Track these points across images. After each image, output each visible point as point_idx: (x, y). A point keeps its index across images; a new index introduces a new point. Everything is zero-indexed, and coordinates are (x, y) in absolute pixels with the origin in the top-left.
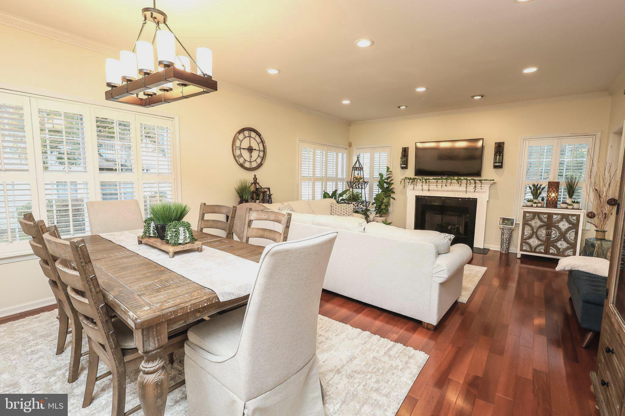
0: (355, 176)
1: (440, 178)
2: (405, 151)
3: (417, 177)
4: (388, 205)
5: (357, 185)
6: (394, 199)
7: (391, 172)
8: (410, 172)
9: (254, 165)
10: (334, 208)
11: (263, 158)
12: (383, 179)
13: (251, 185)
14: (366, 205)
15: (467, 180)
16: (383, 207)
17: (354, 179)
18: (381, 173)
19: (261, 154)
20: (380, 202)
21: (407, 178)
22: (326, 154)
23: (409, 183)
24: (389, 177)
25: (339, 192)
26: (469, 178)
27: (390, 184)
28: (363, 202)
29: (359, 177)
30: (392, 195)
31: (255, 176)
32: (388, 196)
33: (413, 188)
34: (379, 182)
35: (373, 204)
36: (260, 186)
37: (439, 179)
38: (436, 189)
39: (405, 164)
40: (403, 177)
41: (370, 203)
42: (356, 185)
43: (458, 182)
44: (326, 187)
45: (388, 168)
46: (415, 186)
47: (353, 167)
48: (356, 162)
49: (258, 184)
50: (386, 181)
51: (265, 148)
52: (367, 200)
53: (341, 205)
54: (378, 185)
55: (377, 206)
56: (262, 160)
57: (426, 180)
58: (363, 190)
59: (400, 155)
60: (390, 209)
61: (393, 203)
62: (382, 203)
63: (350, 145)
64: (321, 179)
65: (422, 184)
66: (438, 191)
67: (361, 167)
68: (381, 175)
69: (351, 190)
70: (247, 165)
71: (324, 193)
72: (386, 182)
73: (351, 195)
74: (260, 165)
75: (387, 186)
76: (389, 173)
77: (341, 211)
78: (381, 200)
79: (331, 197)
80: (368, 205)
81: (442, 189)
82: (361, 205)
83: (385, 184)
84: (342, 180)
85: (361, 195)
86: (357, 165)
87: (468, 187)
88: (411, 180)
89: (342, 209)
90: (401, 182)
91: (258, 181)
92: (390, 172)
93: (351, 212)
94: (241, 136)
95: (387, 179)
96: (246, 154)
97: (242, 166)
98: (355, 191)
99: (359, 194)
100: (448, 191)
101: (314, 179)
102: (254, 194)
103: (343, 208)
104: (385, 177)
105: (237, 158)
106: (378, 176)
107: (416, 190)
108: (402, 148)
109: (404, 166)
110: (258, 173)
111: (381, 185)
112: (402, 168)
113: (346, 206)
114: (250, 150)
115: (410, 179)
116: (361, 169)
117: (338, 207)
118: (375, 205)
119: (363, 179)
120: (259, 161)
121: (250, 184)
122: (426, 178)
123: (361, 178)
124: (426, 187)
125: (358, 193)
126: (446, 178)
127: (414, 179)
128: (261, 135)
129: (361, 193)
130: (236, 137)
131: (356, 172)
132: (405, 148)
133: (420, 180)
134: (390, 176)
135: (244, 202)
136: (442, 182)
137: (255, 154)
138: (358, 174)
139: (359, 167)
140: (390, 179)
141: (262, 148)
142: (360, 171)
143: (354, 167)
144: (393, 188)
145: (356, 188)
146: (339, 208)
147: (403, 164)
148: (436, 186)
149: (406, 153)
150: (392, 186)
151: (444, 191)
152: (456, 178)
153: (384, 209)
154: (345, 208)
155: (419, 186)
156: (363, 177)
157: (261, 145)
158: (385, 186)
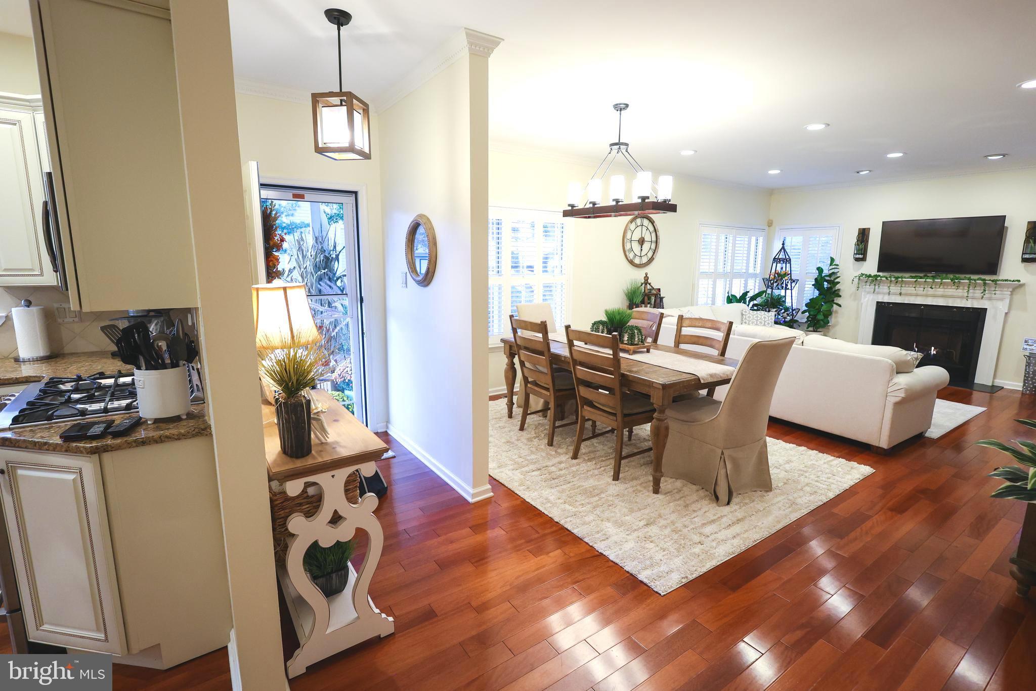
0: (777, 272)
1: (922, 275)
2: (863, 235)
3: (881, 274)
4: (828, 314)
5: (780, 284)
6: (840, 306)
7: (838, 265)
8: (871, 265)
9: (645, 260)
10: (747, 317)
11: (655, 251)
12: (823, 275)
13: (642, 285)
14: (793, 313)
15: (969, 279)
16: (820, 317)
17: (775, 276)
18: (819, 267)
19: (653, 246)
20: (817, 309)
21: (863, 275)
22: (734, 240)
23: (866, 282)
24: (833, 273)
25: (750, 294)
26: (973, 277)
27: (833, 283)
28: (787, 309)
29: (783, 273)
30: (837, 300)
31: (646, 274)
32: (829, 301)
33: (873, 290)
34: (816, 279)
35: (804, 312)
36: (651, 286)
37: (921, 278)
38: (914, 292)
39: (861, 254)
40: (858, 273)
41: (798, 311)
42: (778, 284)
43: (955, 282)
44: (731, 287)
45: (832, 260)
46: (877, 287)
47: (775, 258)
48: (781, 250)
49: (650, 284)
50: (827, 278)
51: (658, 238)
52: (794, 307)
53: (757, 314)
54: (813, 285)
55: (810, 315)
56: (654, 253)
57: (897, 278)
58: (789, 292)
59: (854, 240)
60: (832, 320)
61: (836, 312)
62: (819, 311)
63: (770, 224)
64: (724, 275)
65: (889, 285)
66: (917, 295)
67: (787, 257)
68: (820, 270)
69: (769, 291)
70: (637, 261)
71: (727, 295)
72: (827, 281)
73: (769, 299)
74: (651, 260)
75: (829, 286)
76: (834, 267)
77: (757, 320)
78: (817, 307)
79: (739, 301)
80: (795, 314)
81: (925, 292)
82: (784, 313)
83: (825, 283)
84: (754, 276)
85: (784, 299)
86: (782, 256)
87: (971, 291)
88: (871, 278)
89: (758, 319)
90: (853, 280)
91: (649, 281)
92: (835, 265)
93: (772, 322)
94: (633, 226)
95: (830, 275)
96: (636, 247)
97: (631, 262)
98: (776, 292)
99: (781, 298)
100: (934, 296)
101: (715, 276)
102: (646, 297)
103: (760, 317)
104: (826, 272)
105: (627, 254)
106: (814, 272)
107: (878, 293)
108: (859, 229)
109: (861, 256)
110: (649, 270)
111: (818, 284)
112: (857, 260)
113: (764, 314)
114: (642, 242)
115: (870, 276)
116: (787, 261)
117: (753, 315)
118: (807, 314)
119: (790, 275)
120: (650, 255)
121: (640, 284)
122: (897, 275)
123: (786, 274)
124: (895, 289)
125: (780, 296)
126: (932, 276)
127: (876, 276)
128: (654, 222)
129: (785, 296)
130: (628, 228)
131: (779, 266)
132: (864, 230)
133: (887, 278)
134: (836, 271)
135: (634, 306)
136: (925, 281)
137: (646, 246)
138: (782, 268)
139: (784, 257)
140: (835, 277)
141: (654, 239)
142: (786, 263)
143: (777, 257)
144: (839, 290)
145: (778, 289)
146: (754, 317)
147: (859, 254)
148: (914, 289)
149: (865, 237)
150: (838, 287)
151: (927, 296)
152: (952, 276)
153: (822, 320)
154: (762, 317)
155: (884, 288)
156: (789, 272)
157: (654, 235)
158: (825, 286)
